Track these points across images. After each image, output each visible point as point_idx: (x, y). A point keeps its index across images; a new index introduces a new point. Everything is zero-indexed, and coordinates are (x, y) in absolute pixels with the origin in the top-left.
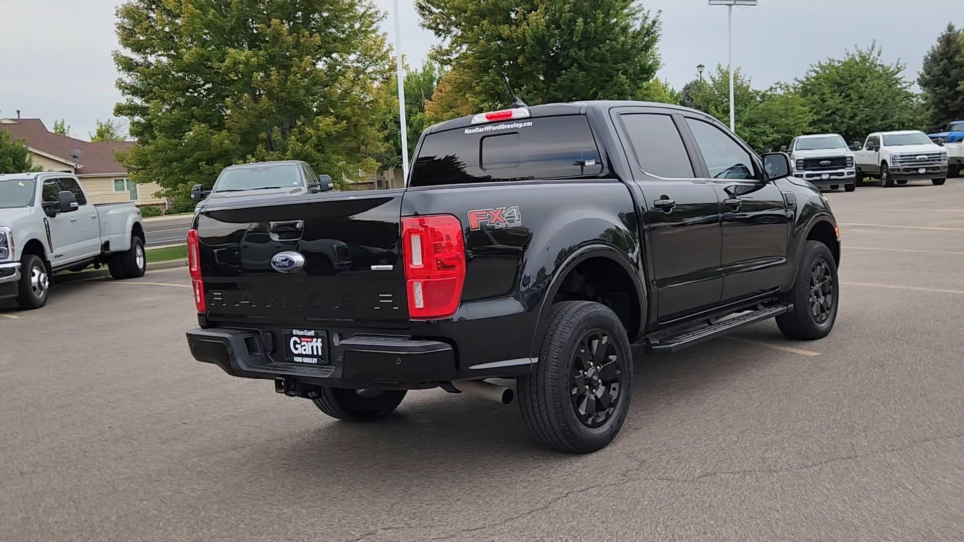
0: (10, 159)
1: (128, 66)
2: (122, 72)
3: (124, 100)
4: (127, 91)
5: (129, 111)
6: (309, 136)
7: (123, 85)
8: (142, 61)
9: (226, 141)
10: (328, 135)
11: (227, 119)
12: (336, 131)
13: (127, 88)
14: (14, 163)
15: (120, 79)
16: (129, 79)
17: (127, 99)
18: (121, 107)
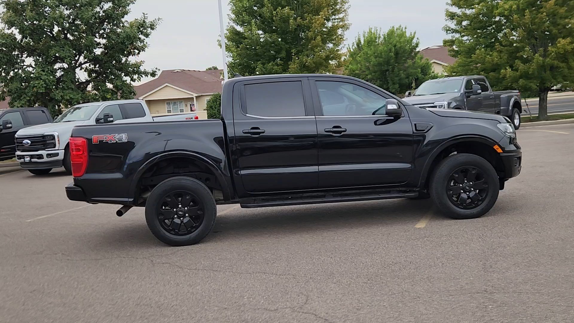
0: (419, 70)
1: (452, 16)
2: (447, 21)
3: (449, 37)
4: (449, 32)
5: (450, 43)
6: (551, 52)
7: (448, 28)
8: (460, 13)
9: (495, 59)
10: (566, 52)
11: (497, 45)
12: (571, 48)
13: (448, 30)
14: (422, 72)
15: (446, 25)
16: (452, 25)
17: (452, 36)
18: (446, 41)
